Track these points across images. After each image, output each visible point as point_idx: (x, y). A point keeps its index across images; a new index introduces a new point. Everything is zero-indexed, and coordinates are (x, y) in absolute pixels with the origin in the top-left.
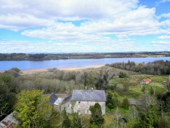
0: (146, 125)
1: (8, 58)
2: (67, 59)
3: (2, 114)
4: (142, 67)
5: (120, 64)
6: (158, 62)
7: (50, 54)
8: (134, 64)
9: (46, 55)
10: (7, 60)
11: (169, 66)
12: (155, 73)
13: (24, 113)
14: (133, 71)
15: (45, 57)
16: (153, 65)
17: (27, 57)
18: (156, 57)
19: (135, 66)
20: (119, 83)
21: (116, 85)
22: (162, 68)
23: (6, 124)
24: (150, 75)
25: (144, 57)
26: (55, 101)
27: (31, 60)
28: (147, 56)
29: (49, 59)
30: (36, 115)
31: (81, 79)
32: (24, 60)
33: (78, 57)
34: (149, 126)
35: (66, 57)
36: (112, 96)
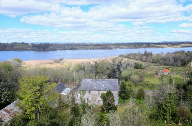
0: (163, 115)
1: (8, 48)
2: (75, 49)
3: (4, 100)
4: (160, 58)
5: (136, 54)
6: (178, 52)
7: (56, 44)
8: (151, 54)
9: (52, 45)
10: (7, 50)
11: (191, 56)
12: (175, 64)
13: (28, 100)
14: (150, 62)
15: (51, 47)
16: (173, 55)
17: (29, 47)
18: (177, 47)
19: (153, 57)
20: (134, 74)
21: (130, 75)
22: (183, 58)
23: (8, 112)
24: (169, 67)
25: (163, 48)
26: (62, 91)
27: (34, 50)
28: (166, 46)
29: (56, 50)
30: (42, 102)
31: (91, 69)
32: (26, 49)
33: (88, 47)
34: (166, 115)
35: (74, 47)
36: (125, 85)
